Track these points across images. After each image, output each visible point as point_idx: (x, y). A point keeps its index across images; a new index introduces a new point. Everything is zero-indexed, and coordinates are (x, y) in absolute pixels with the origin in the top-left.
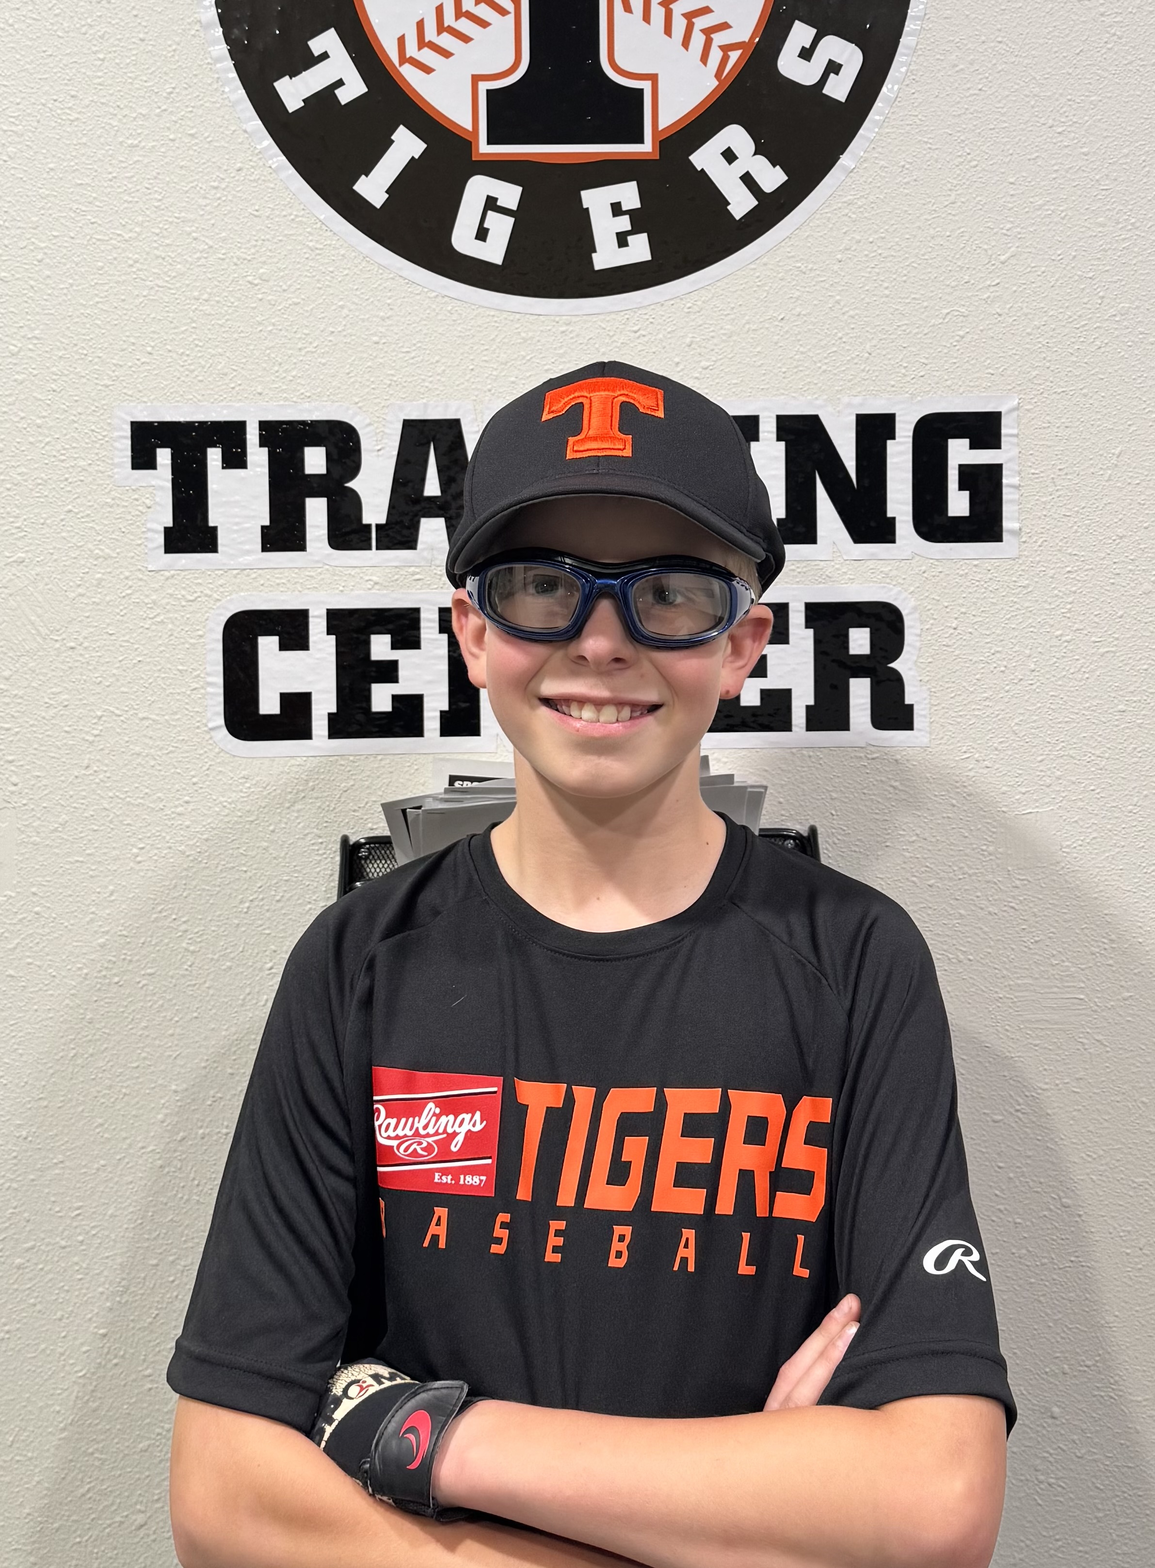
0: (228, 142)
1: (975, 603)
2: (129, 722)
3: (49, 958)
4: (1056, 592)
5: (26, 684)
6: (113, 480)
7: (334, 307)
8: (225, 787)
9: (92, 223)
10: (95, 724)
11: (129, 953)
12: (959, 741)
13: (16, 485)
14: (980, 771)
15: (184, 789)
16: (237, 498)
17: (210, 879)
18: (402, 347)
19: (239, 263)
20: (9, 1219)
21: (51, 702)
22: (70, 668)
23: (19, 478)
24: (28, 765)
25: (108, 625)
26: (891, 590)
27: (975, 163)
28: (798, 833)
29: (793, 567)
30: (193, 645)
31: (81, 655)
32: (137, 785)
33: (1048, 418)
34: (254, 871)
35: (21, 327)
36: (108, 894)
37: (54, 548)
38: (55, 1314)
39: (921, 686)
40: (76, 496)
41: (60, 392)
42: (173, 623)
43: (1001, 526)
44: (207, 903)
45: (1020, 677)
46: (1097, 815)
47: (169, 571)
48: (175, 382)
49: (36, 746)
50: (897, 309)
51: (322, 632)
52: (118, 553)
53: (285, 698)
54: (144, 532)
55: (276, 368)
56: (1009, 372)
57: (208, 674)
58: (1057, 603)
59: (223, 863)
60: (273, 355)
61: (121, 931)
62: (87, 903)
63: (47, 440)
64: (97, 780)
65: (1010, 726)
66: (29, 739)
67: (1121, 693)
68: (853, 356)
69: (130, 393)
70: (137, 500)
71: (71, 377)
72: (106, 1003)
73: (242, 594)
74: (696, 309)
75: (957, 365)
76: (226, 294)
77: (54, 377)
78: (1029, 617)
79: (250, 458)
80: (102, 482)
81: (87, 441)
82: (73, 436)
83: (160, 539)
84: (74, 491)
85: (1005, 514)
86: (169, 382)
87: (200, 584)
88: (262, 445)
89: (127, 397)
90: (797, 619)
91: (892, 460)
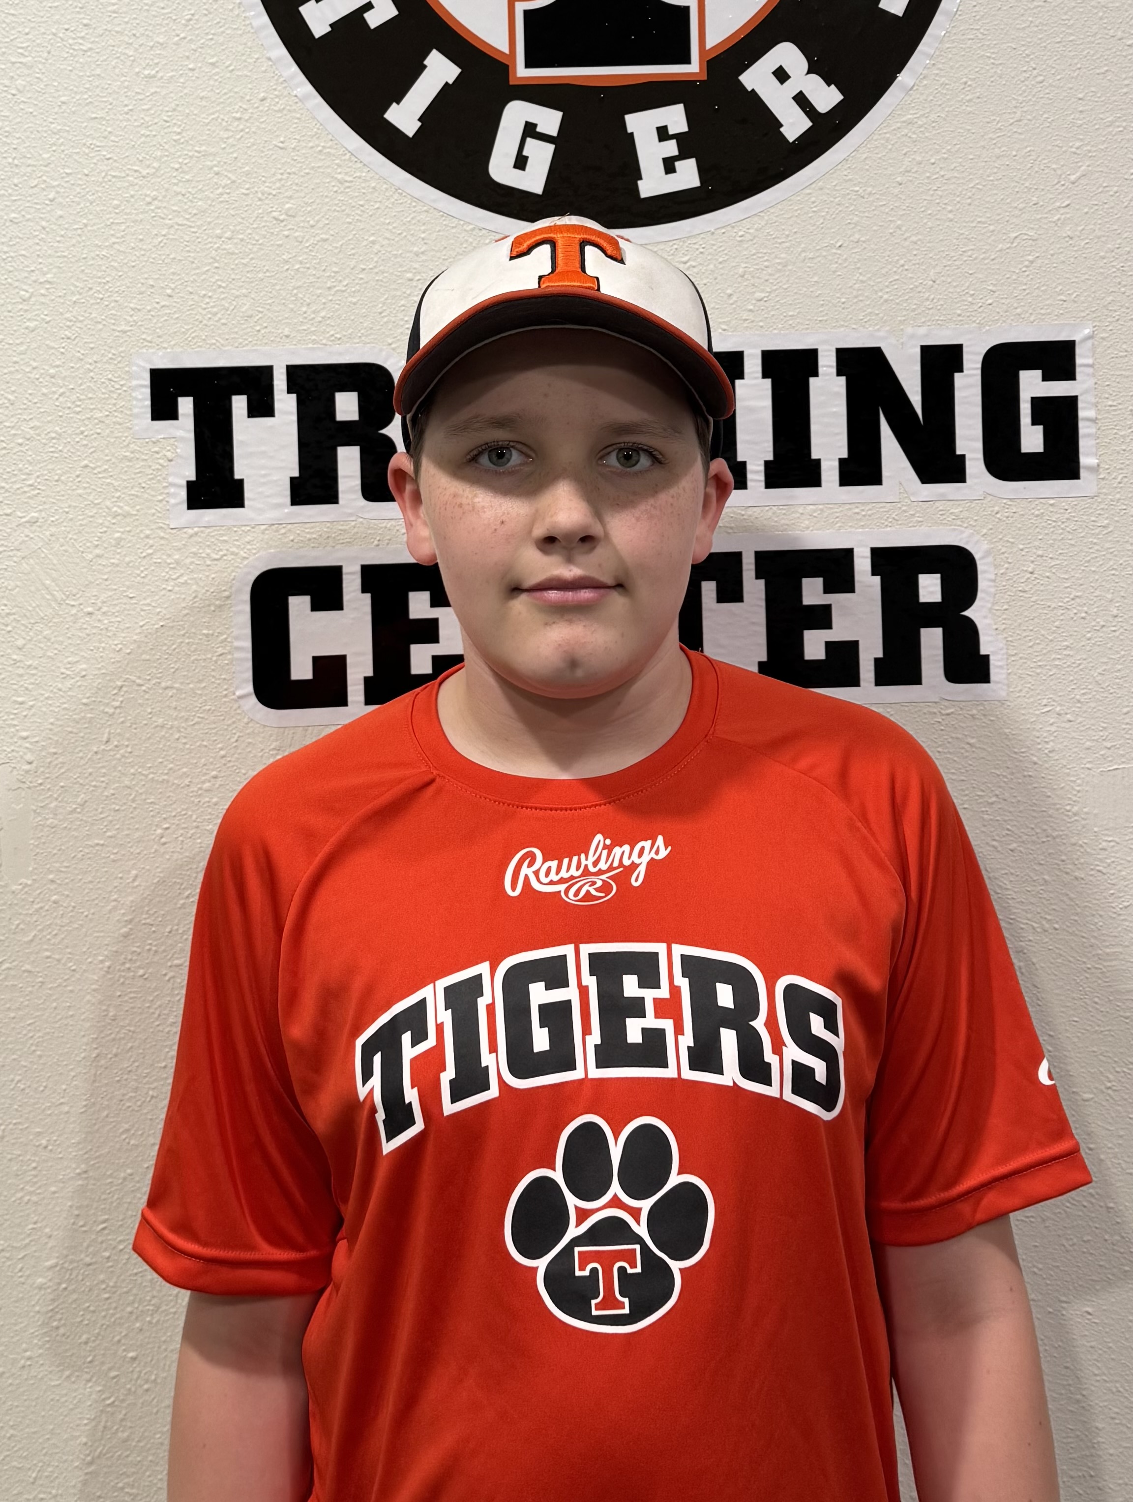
0: (251, 71)
1: (1052, 545)
2: (151, 692)
3: (68, 950)
5: (41, 653)
6: (131, 431)
7: (365, 243)
8: (255, 760)
9: (108, 159)
10: (114, 695)
12: (1038, 694)
13: (28, 439)
14: (1063, 725)
15: (212, 763)
16: (264, 448)
19: (263, 198)
20: (29, 1235)
21: (68, 672)
22: (88, 635)
23: (32, 432)
24: (43, 738)
25: (128, 587)
26: (962, 532)
27: (1041, 78)
29: (857, 510)
30: (219, 606)
31: (99, 620)
32: (160, 760)
33: (1124, 346)
35: (33, 271)
36: (131, 880)
37: (70, 506)
38: (80, 1337)
39: (998, 634)
40: (92, 450)
41: (74, 340)
42: (197, 584)
43: (1078, 463)
45: (1102, 623)
47: (192, 528)
48: (197, 326)
49: (52, 718)
50: (962, 234)
51: (357, 590)
52: (138, 511)
53: (318, 662)
54: (165, 487)
55: (304, 309)
56: (1082, 298)
57: (236, 637)
60: (300, 295)
61: (145, 919)
62: (109, 889)
63: (62, 390)
64: (118, 756)
65: (1093, 676)
66: (44, 711)
68: (916, 284)
69: (149, 339)
70: (157, 453)
71: (85, 323)
72: (131, 998)
73: (271, 550)
74: (748, 237)
75: (1027, 291)
76: (249, 231)
77: (68, 323)
78: (1110, 559)
79: (278, 406)
80: (120, 434)
81: (104, 391)
82: (89, 386)
83: (183, 494)
84: (90, 445)
85: (1081, 450)
86: (191, 326)
87: (226, 541)
88: (290, 391)
89: (146, 344)
90: (862, 565)
91: (960, 394)
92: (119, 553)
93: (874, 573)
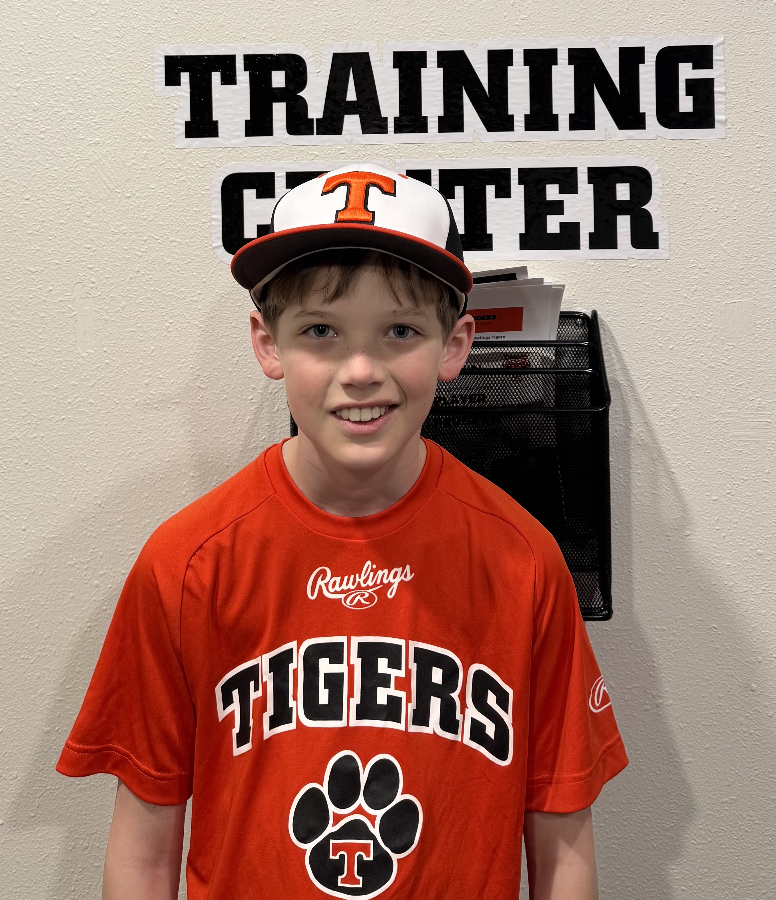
1: (697, 168)
2: (163, 244)
3: (115, 392)
4: (750, 160)
5: (100, 220)
6: (153, 92)
8: (223, 284)
10: (143, 244)
11: (164, 389)
12: (688, 256)
13: (94, 96)
14: (703, 275)
15: (198, 285)
16: (231, 103)
17: (214, 342)
18: (333, 8)
20: (90, 556)
21: (116, 231)
22: (128, 210)
23: (96, 91)
24: (101, 270)
25: (151, 182)
26: (644, 159)
28: (585, 314)
29: (579, 145)
30: (202, 195)
31: (134, 202)
32: (168, 283)
33: (743, 49)
34: (241, 338)
36: (151, 352)
37: (118, 135)
39: (663, 220)
40: (131, 102)
41: (121, 38)
42: (191, 181)
43: (714, 118)
44: (212, 357)
45: (727, 215)
47: (188, 148)
48: (192, 31)
49: (106, 258)
51: (284, 186)
52: (157, 138)
53: (260, 228)
54: (172, 125)
55: (254, 22)
56: (717, 20)
57: (213, 213)
58: (751, 167)
59: (222, 332)
60: (253, 14)
61: (158, 375)
62: (138, 357)
63: (114, 68)
64: (144, 280)
65: (721, 246)
66: (102, 254)
68: (617, 10)
69: (164, 38)
70: (168, 105)
71: (128, 29)
72: (150, 420)
73: (233, 163)
75: (684, 16)
77: (118, 29)
78: (733, 176)
79: (238, 78)
80: (147, 93)
81: (138, 68)
82: (129, 66)
83: (183, 129)
84: (130, 100)
85: (716, 110)
86: (188, 31)
87: (207, 157)
88: (245, 70)
89: (162, 41)
90: (582, 177)
91: (642, 77)
92: (146, 163)
93: (589, 182)
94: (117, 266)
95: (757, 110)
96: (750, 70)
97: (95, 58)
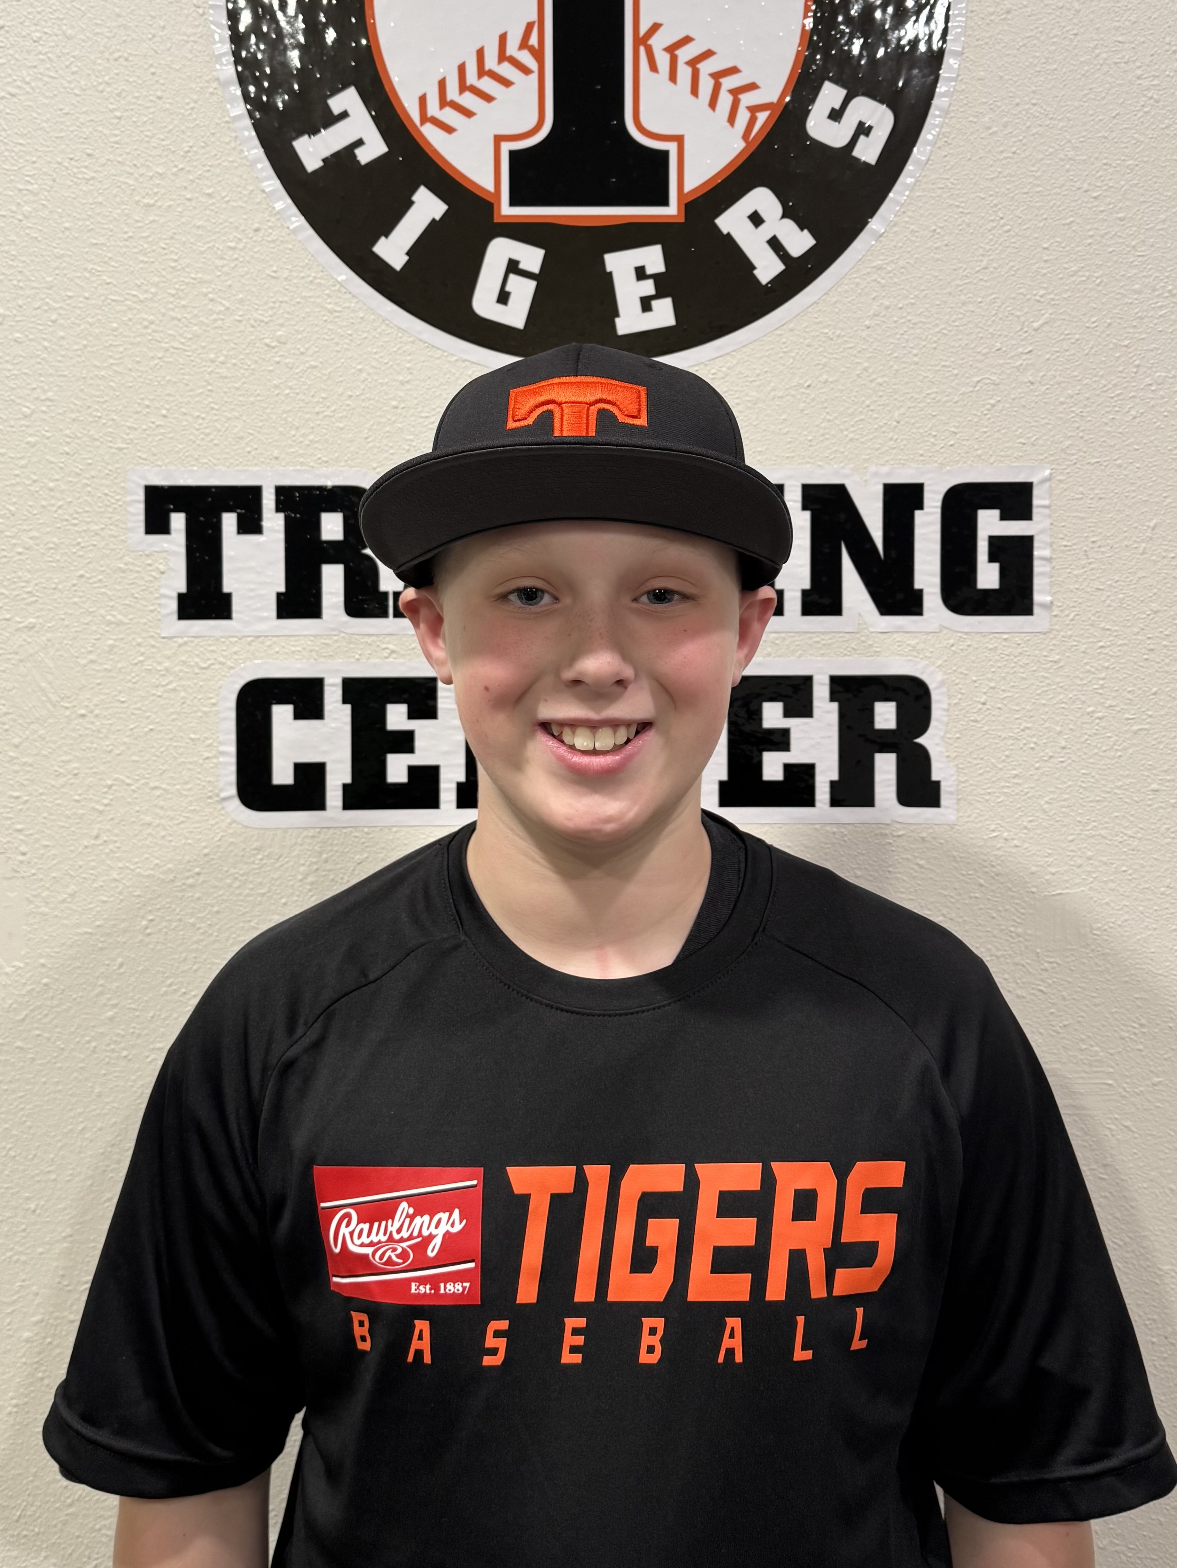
0: (248, 202)
1: (1004, 678)
2: (140, 792)
3: (59, 1030)
4: (1088, 667)
5: (36, 751)
6: (125, 544)
7: (352, 370)
8: (237, 859)
9: (110, 283)
10: (105, 793)
11: (139, 1026)
12: (987, 820)
13: (28, 549)
14: (1010, 850)
16: (253, 564)
18: (421, 412)
19: (256, 324)
21: (61, 770)
22: (81, 736)
23: (31, 542)
24: (37, 834)
26: (918, 663)
27: (1007, 229)
29: (817, 639)
30: (205, 713)
32: (147, 856)
33: (1081, 489)
35: (36, 388)
36: (117, 967)
37: (66, 614)
39: (949, 762)
40: (88, 561)
41: (73, 455)
42: (185, 691)
43: (1032, 600)
45: (1051, 754)
46: (1128, 897)
47: (182, 637)
48: (190, 446)
49: (45, 815)
50: (927, 376)
51: (338, 701)
52: (130, 619)
53: (300, 769)
54: (157, 598)
55: (293, 432)
56: (1041, 442)
57: (221, 743)
58: (1089, 679)
61: (130, 1004)
62: (97, 974)
63: (60, 503)
64: (107, 851)
65: (1040, 804)
66: (39, 808)
67: (1154, 772)
68: (881, 424)
69: (144, 456)
70: (150, 565)
71: (84, 439)
73: (256, 662)
75: (988, 434)
76: (242, 356)
77: (68, 440)
78: (1060, 693)
79: (266, 524)
80: (115, 547)
81: (100, 505)
82: (86, 500)
83: (174, 605)
84: (87, 556)
85: (1036, 587)
86: (185, 445)
87: (213, 651)
88: (278, 510)
89: (141, 461)
90: (821, 691)
91: (920, 531)
93: (832, 699)
94: (63, 827)
95: (1101, 587)
96: (1092, 522)
97: (30, 488)
